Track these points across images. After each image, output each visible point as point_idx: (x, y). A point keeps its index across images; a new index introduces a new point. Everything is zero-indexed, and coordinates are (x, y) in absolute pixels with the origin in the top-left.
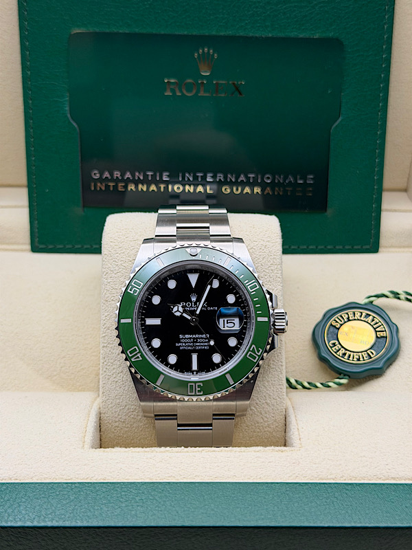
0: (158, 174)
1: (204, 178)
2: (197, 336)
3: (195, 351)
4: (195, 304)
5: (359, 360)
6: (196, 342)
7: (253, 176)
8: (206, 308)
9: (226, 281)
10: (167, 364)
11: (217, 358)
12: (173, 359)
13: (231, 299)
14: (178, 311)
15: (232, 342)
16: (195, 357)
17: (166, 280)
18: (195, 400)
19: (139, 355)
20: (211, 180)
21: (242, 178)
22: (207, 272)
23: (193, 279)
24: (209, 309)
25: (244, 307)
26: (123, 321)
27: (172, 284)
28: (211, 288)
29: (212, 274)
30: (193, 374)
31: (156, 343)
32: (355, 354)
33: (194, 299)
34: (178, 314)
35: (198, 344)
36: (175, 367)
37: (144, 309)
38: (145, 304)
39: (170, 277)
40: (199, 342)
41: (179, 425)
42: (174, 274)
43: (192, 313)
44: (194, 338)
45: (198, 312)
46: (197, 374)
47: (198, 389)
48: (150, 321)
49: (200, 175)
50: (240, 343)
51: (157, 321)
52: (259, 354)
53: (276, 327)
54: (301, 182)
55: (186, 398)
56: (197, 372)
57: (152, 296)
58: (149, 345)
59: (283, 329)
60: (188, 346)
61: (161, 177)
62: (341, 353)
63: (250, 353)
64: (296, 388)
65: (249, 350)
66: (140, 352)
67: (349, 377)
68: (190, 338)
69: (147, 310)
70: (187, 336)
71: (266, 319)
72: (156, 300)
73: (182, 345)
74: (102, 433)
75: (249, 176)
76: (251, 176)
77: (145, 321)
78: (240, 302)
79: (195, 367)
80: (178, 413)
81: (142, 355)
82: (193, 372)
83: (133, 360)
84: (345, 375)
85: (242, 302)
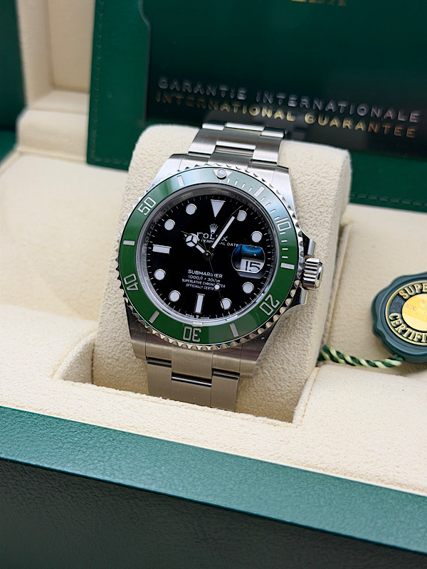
0: (233, 91)
1: (286, 101)
2: (208, 274)
3: (202, 291)
4: (214, 236)
5: (420, 340)
6: (206, 281)
7: (345, 105)
8: (226, 243)
9: (255, 214)
10: (167, 301)
11: (226, 303)
12: (175, 296)
13: (257, 236)
14: (191, 241)
15: (248, 288)
16: (200, 298)
17: (186, 203)
18: (189, 347)
19: (135, 284)
20: (294, 105)
21: (331, 106)
22: (234, 200)
23: (217, 206)
24: (228, 244)
25: (270, 249)
26: (126, 243)
27: (191, 209)
28: (235, 220)
29: (240, 203)
30: (195, 317)
31: (160, 274)
32: (417, 333)
33: (213, 230)
34: (191, 245)
35: (208, 284)
36: (176, 306)
37: (154, 233)
38: (156, 227)
39: (191, 201)
40: (209, 282)
41: (174, 374)
42: (196, 198)
43: (207, 246)
44: (204, 276)
45: (214, 246)
46: (199, 318)
47: (195, 335)
48: (158, 249)
49: (281, 96)
50: (256, 291)
51: (165, 250)
52: (275, 307)
53: (305, 279)
54: (403, 120)
55: (180, 344)
56: (201, 316)
57: (166, 220)
58: (151, 275)
59: (314, 283)
60: (196, 284)
61: (236, 94)
62: (400, 329)
63: (264, 303)
64: (338, 362)
65: (263, 300)
66: (138, 281)
67: (404, 359)
68: (200, 276)
69: (157, 234)
70: (197, 272)
71: (292, 267)
72: (170, 225)
73: (189, 282)
74: (93, 368)
75: (339, 105)
76: (343, 105)
77: (152, 247)
78: (267, 242)
79: (198, 309)
80: (173, 359)
81: (139, 285)
82: (195, 315)
83: (128, 289)
84: (399, 356)
85: (269, 243)
